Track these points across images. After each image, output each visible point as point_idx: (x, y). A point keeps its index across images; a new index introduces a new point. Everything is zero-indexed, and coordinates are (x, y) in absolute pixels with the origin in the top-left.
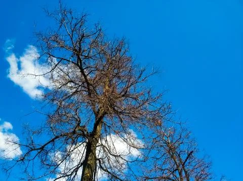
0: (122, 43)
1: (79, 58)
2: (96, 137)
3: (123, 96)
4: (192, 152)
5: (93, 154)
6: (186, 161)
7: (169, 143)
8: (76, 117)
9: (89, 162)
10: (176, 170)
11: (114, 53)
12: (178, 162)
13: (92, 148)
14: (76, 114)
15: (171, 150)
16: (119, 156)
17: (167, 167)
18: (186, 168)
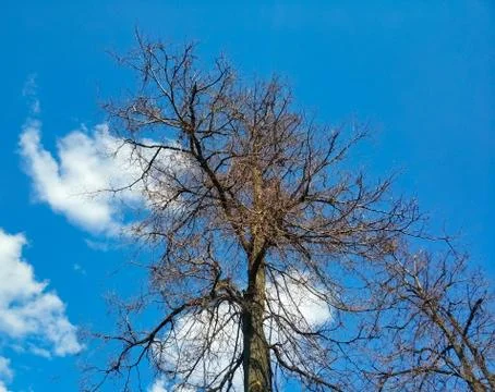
0: (273, 89)
1: (193, 139)
2: (257, 299)
3: (302, 199)
4: (480, 301)
5: (259, 336)
6: (469, 323)
7: (419, 289)
8: (212, 262)
9: (253, 356)
10: (449, 348)
11: (260, 112)
12: (450, 329)
13: (254, 325)
14: (209, 257)
15: (429, 306)
16: (318, 333)
17: (428, 345)
18: (471, 341)
